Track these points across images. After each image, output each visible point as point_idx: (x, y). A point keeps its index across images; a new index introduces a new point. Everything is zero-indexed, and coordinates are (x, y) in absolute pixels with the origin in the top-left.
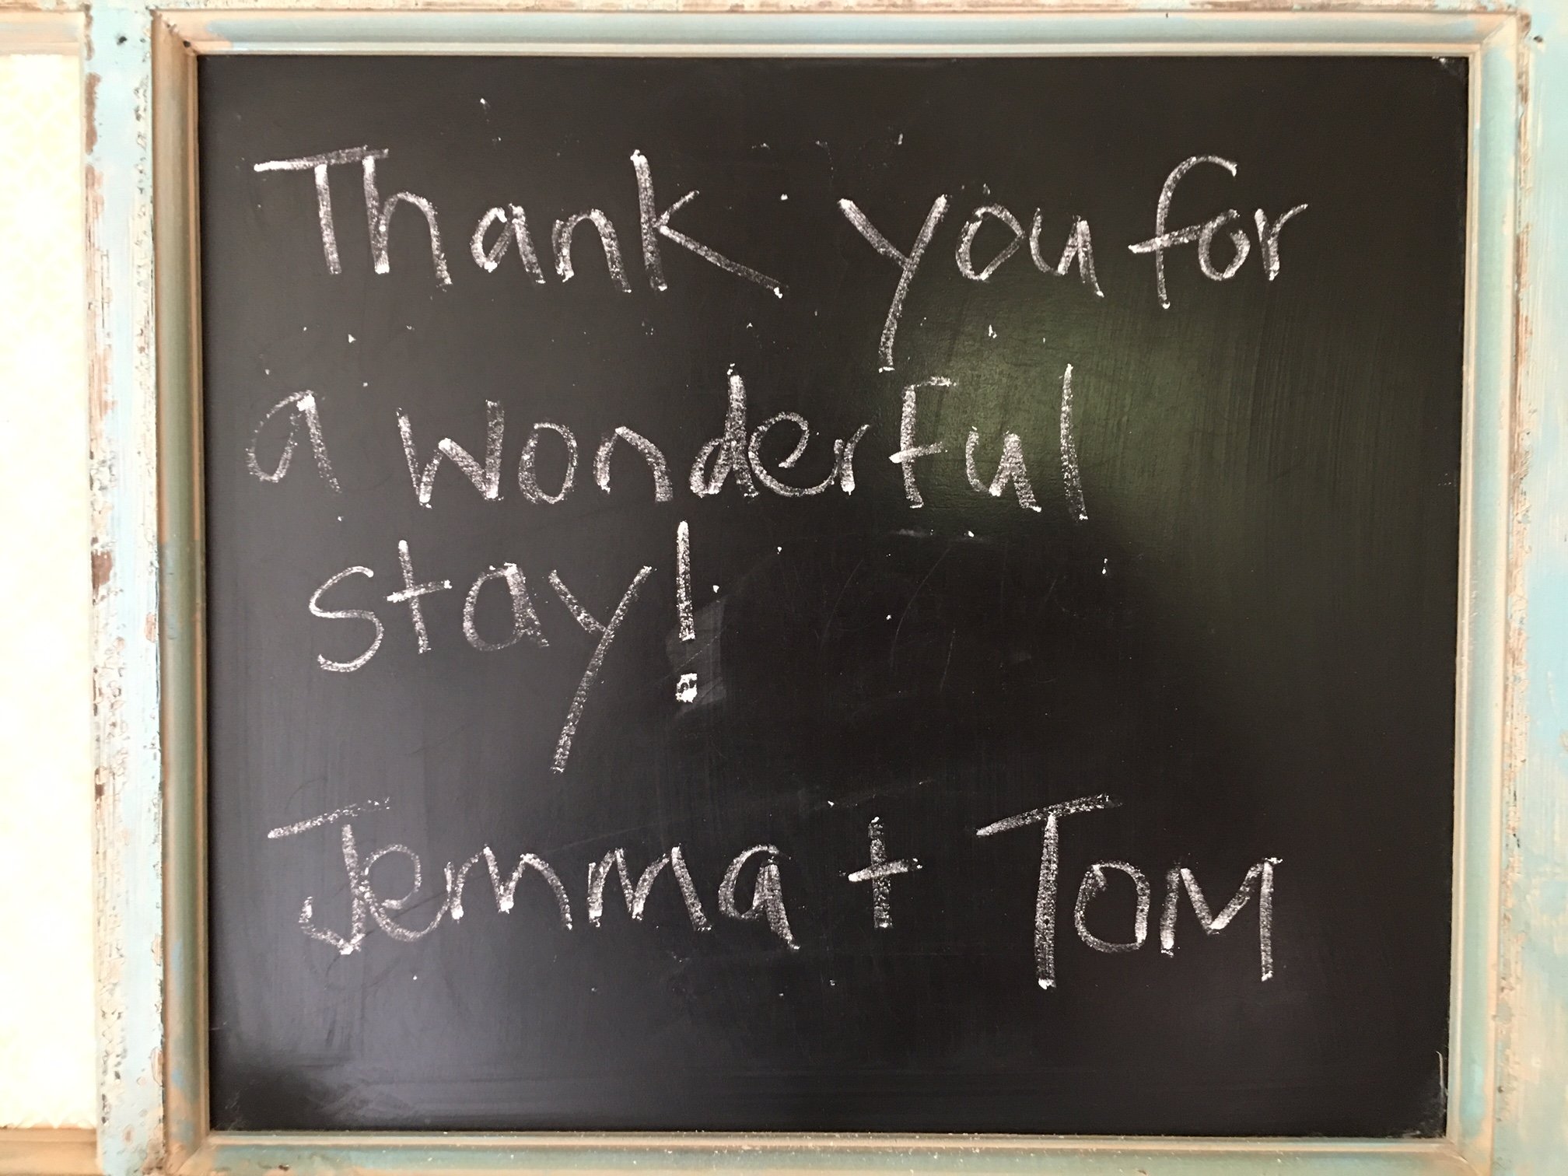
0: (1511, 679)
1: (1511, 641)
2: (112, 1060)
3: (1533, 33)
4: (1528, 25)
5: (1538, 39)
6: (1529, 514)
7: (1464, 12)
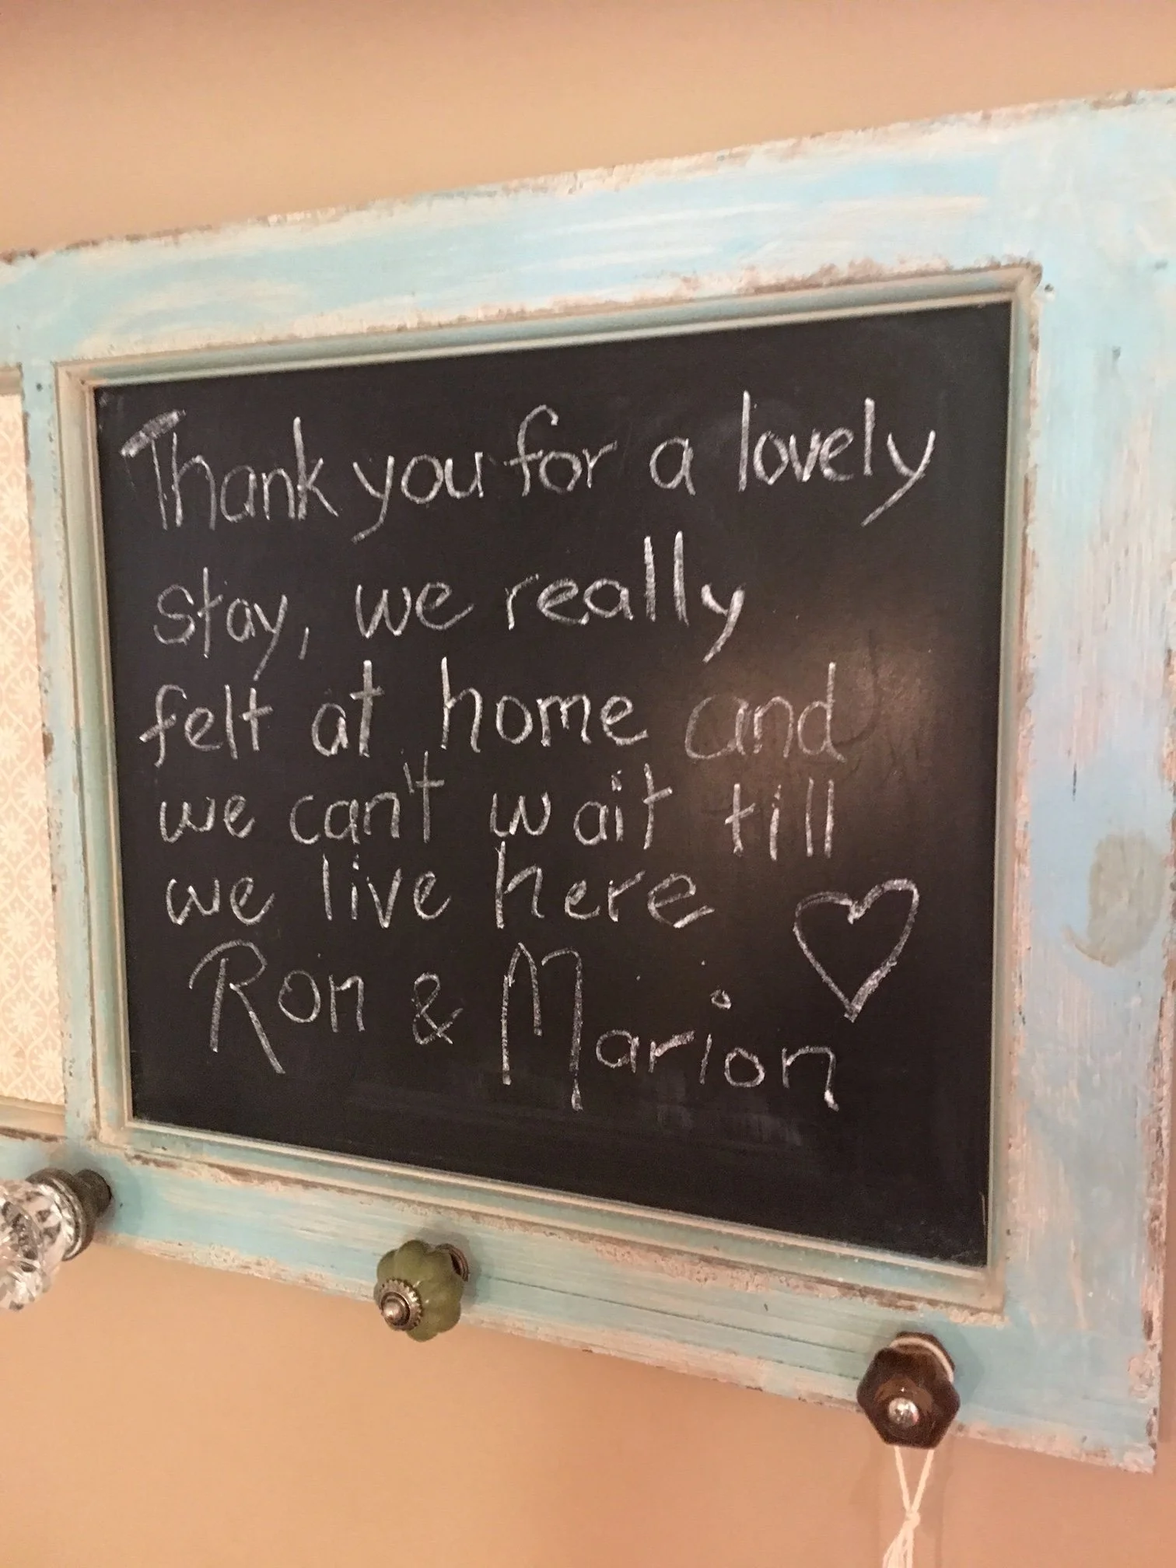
0: (1016, 876)
1: (1017, 842)
2: (68, 1064)
3: (1044, 281)
4: (1039, 276)
5: (1048, 288)
6: (1034, 729)
7: (979, 270)
